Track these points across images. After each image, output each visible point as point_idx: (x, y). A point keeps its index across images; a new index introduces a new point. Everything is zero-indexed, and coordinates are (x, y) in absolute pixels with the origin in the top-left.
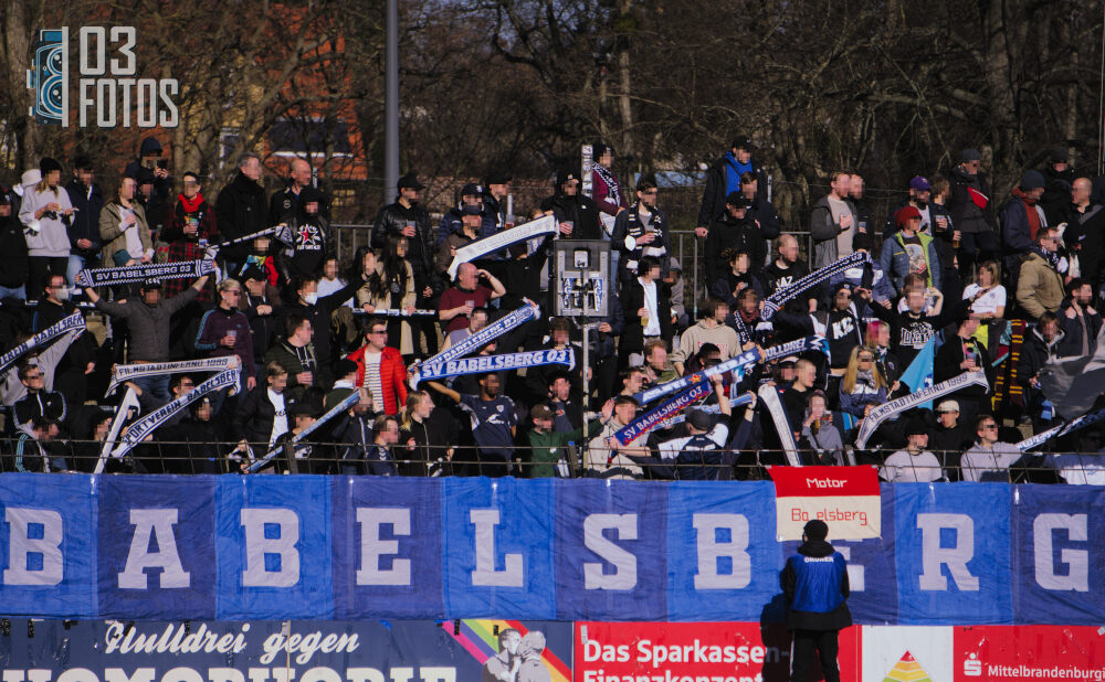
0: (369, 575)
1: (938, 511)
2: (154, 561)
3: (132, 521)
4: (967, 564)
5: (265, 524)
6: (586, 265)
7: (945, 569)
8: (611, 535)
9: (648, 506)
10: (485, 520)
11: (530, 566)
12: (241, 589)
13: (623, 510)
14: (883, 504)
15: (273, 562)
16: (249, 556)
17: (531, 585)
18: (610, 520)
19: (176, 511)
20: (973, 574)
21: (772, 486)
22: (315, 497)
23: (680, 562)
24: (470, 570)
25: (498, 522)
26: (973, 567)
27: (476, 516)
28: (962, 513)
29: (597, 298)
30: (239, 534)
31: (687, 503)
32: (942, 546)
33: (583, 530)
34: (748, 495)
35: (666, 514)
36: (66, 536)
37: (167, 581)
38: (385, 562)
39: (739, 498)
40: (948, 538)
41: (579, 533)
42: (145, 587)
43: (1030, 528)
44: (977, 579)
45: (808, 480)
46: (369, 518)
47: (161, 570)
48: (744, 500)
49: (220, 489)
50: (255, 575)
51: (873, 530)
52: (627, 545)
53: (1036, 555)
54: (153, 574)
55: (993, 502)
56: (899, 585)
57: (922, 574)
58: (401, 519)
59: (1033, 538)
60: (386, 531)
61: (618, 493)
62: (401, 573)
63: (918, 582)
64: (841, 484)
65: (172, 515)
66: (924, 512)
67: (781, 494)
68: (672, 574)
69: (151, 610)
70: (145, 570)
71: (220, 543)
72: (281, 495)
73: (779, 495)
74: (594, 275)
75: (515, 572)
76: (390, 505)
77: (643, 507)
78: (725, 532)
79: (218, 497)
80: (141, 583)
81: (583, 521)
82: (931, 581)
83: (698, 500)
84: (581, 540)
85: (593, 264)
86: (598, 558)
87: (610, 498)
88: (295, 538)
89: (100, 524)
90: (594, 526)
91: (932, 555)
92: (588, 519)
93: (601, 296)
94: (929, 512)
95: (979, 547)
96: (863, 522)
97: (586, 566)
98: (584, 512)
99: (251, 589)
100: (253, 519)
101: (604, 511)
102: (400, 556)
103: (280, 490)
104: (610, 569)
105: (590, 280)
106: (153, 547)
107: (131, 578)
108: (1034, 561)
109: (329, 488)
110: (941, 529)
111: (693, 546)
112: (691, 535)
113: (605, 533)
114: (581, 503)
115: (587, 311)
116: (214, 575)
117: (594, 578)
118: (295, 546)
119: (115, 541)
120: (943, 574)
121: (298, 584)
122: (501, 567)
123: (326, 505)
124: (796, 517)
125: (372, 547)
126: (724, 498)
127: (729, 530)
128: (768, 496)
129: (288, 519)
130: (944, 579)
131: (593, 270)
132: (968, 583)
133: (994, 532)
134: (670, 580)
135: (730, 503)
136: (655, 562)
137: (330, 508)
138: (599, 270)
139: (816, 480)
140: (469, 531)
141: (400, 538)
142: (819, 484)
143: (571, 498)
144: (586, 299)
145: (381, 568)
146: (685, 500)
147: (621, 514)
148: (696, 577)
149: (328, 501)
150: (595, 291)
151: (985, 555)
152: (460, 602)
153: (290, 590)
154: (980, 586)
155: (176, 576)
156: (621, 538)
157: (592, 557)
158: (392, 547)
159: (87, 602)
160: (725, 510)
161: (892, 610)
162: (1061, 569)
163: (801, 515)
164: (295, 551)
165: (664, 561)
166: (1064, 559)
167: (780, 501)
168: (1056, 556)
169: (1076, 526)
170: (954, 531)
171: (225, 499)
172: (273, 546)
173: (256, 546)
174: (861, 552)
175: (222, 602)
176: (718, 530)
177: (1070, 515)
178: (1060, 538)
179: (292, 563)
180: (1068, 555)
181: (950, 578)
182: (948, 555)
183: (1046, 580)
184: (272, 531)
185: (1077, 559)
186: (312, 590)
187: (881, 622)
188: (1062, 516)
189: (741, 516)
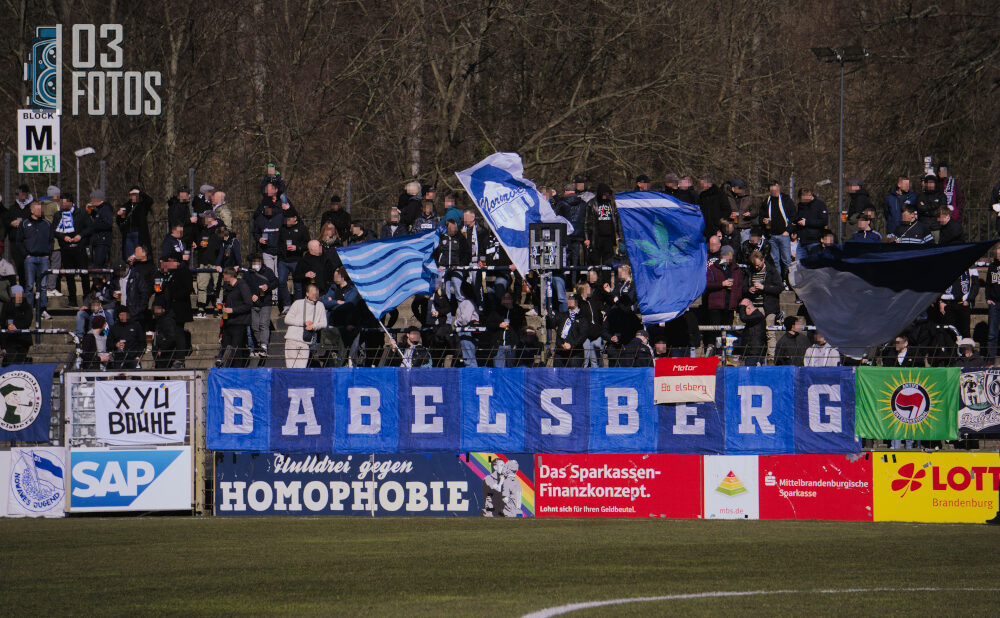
0: (419, 427)
1: (750, 385)
2: (301, 419)
3: (289, 396)
4: (768, 417)
5: (362, 397)
7: (754, 420)
8: (556, 401)
9: (578, 384)
10: (485, 392)
11: (511, 421)
12: (347, 436)
13: (563, 387)
14: (718, 381)
15: (366, 419)
16: (352, 416)
17: (510, 432)
18: (556, 393)
19: (313, 390)
20: (772, 423)
22: (388, 380)
23: (598, 417)
24: (476, 423)
25: (492, 394)
26: (771, 419)
27: (479, 391)
28: (764, 385)
30: (347, 402)
31: (601, 382)
32: (753, 406)
33: (540, 399)
34: (637, 376)
35: (589, 388)
36: (255, 404)
37: (308, 431)
38: (429, 419)
39: (632, 378)
40: (757, 401)
41: (537, 401)
42: (297, 434)
43: (806, 394)
44: (773, 426)
45: (673, 366)
46: (419, 393)
47: (305, 424)
48: (635, 379)
49: (336, 376)
50: (356, 427)
51: (710, 397)
52: (566, 408)
53: (809, 410)
54: (301, 426)
55: (783, 378)
56: (726, 431)
57: (741, 423)
58: (437, 394)
59: (807, 400)
60: (429, 401)
61: (561, 376)
62: (438, 425)
63: (738, 428)
64: (693, 368)
65: (310, 392)
66: (742, 385)
67: (658, 374)
68: (593, 425)
69: (299, 448)
70: (297, 424)
71: (338, 409)
72: (370, 379)
75: (501, 425)
76: (430, 385)
77: (575, 384)
78: (623, 399)
79: (336, 381)
80: (294, 431)
81: (540, 393)
82: (746, 428)
83: (608, 380)
84: (539, 405)
86: (549, 415)
87: (555, 379)
88: (379, 405)
89: (272, 397)
90: (546, 396)
91: (747, 411)
92: (543, 392)
94: (744, 385)
95: (775, 406)
96: (705, 391)
97: (542, 420)
98: (540, 388)
99: (354, 435)
100: (355, 394)
101: (552, 387)
102: (437, 415)
103: (369, 377)
104: (555, 422)
106: (301, 411)
107: (290, 430)
108: (808, 414)
109: (397, 375)
110: (752, 396)
111: (605, 407)
112: (604, 401)
113: (553, 400)
114: (539, 382)
116: (333, 427)
117: (546, 428)
118: (378, 410)
119: (281, 408)
120: (753, 423)
121: (380, 432)
122: (493, 421)
123: (395, 385)
124: (664, 389)
125: (421, 410)
126: (623, 378)
127: (626, 398)
128: (650, 377)
129: (374, 393)
130: (754, 426)
132: (768, 428)
133: (784, 397)
134: (591, 428)
135: (626, 381)
136: (583, 417)
137: (397, 388)
139: (678, 366)
140: (476, 400)
141: (437, 405)
142: (680, 368)
143: (534, 379)
145: (426, 422)
146: (600, 380)
147: (562, 389)
148: (607, 427)
149: (397, 383)
151: (778, 411)
152: (469, 444)
153: (375, 436)
154: (775, 430)
155: (313, 429)
156: (562, 403)
157: (545, 415)
158: (432, 410)
159: (262, 447)
160: (623, 386)
161: (721, 446)
162: (825, 419)
163: (666, 388)
164: (378, 413)
165: (588, 417)
166: (827, 413)
167: (656, 379)
168: (822, 411)
169: (834, 392)
170: (760, 397)
171: (340, 382)
172: (366, 410)
173: (356, 410)
174: (704, 409)
175: (336, 443)
176: (620, 398)
177: (830, 385)
178: (824, 400)
179: (376, 420)
180: (829, 410)
181: (757, 426)
182: (756, 412)
183: (816, 426)
184: (366, 401)
185: (835, 413)
186: (388, 436)
187: (715, 453)
188: (825, 386)
189: (633, 389)
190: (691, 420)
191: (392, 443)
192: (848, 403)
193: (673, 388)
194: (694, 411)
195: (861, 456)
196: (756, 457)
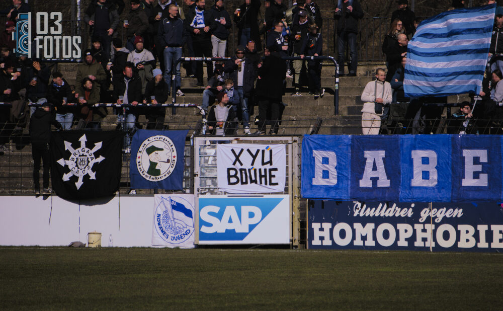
0: (468, 181)
2: (374, 175)
3: (365, 156)
5: (422, 158)
12: (411, 188)
15: (426, 175)
16: (415, 172)
19: (384, 152)
22: (444, 145)
30: (411, 162)
36: (338, 163)
37: (380, 184)
38: (476, 175)
42: (371, 186)
46: (468, 154)
47: (378, 178)
49: (403, 141)
50: (417, 181)
54: (375, 180)
58: (483, 155)
60: (476, 161)
62: (483, 181)
65: (382, 153)
69: (373, 197)
70: (372, 179)
71: (403, 167)
72: (429, 143)
76: (478, 148)
79: (402, 145)
80: (369, 184)
88: (436, 164)
89: (352, 157)
99: (416, 188)
100: (418, 155)
102: (483, 172)
103: (428, 141)
106: (375, 168)
107: (365, 183)
109: (450, 140)
116: (400, 181)
118: (435, 168)
119: (358, 166)
121: (437, 185)
123: (449, 148)
125: (470, 168)
129: (432, 155)
137: (451, 151)
141: (483, 164)
145: (474, 178)
149: (450, 147)
153: (433, 188)
155: (384, 182)
158: (479, 168)
159: (344, 196)
164: (435, 170)
171: (405, 145)
172: (425, 168)
173: (418, 168)
175: (402, 193)
179: (434, 176)
184: (425, 161)
186: (443, 188)
191: (446, 195)
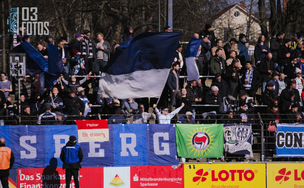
1: (125, 133)
4: (134, 148)
6: (19, 61)
7: (128, 150)
8: (28, 142)
9: (39, 133)
13: (32, 135)
14: (110, 131)
18: (28, 138)
20: (136, 151)
21: (76, 126)
23: (50, 150)
26: (136, 149)
28: (133, 133)
29: (22, 71)
31: (51, 132)
32: (127, 143)
33: (19, 141)
34: (69, 129)
35: (45, 135)
39: (67, 130)
40: (129, 140)
41: (18, 142)
43: (152, 137)
44: (137, 152)
45: (87, 124)
48: (69, 131)
51: (107, 139)
52: (33, 145)
53: (154, 145)
55: (141, 129)
56: (114, 155)
57: (121, 151)
59: (153, 140)
61: (30, 129)
63: (120, 154)
64: (97, 125)
66: (121, 133)
68: (47, 153)
73: (78, 129)
74: (21, 64)
77: (38, 133)
78: (63, 140)
81: (19, 138)
82: (124, 153)
83: (55, 131)
84: (19, 144)
85: (21, 60)
86: (24, 149)
87: (27, 131)
90: (23, 139)
91: (124, 145)
92: (21, 138)
93: (23, 70)
94: (123, 133)
95: (138, 142)
96: (104, 136)
97: (21, 152)
98: (20, 136)
101: (26, 135)
104: (28, 152)
105: (20, 65)
108: (153, 147)
110: (127, 138)
111: (53, 145)
112: (53, 142)
113: (26, 142)
114: (19, 133)
115: (19, 75)
117: (23, 155)
120: (127, 151)
124: (84, 135)
126: (62, 130)
127: (64, 140)
128: (75, 130)
130: (128, 153)
131: (21, 62)
132: (135, 154)
133: (142, 138)
134: (47, 155)
135: (64, 132)
136: (42, 150)
138: (23, 62)
139: (89, 124)
142: (90, 125)
143: (16, 131)
144: (19, 71)
146: (51, 131)
147: (31, 136)
148: (55, 154)
150: (22, 69)
151: (139, 145)
154: (138, 154)
156: (31, 143)
157: (22, 149)
160: (62, 134)
161: (113, 162)
162: (161, 149)
163: (85, 135)
165: (45, 149)
166: (162, 146)
167: (79, 131)
168: (160, 145)
169: (166, 136)
170: (130, 138)
174: (104, 145)
176: (61, 140)
177: (164, 133)
178: (161, 140)
180: (163, 145)
181: (129, 152)
182: (129, 146)
183: (157, 151)
185: (166, 146)
187: (109, 166)
188: (161, 133)
189: (67, 135)
190: (97, 150)
192: (172, 141)
193: (89, 135)
194: (98, 146)
195: (178, 166)
196: (129, 168)
